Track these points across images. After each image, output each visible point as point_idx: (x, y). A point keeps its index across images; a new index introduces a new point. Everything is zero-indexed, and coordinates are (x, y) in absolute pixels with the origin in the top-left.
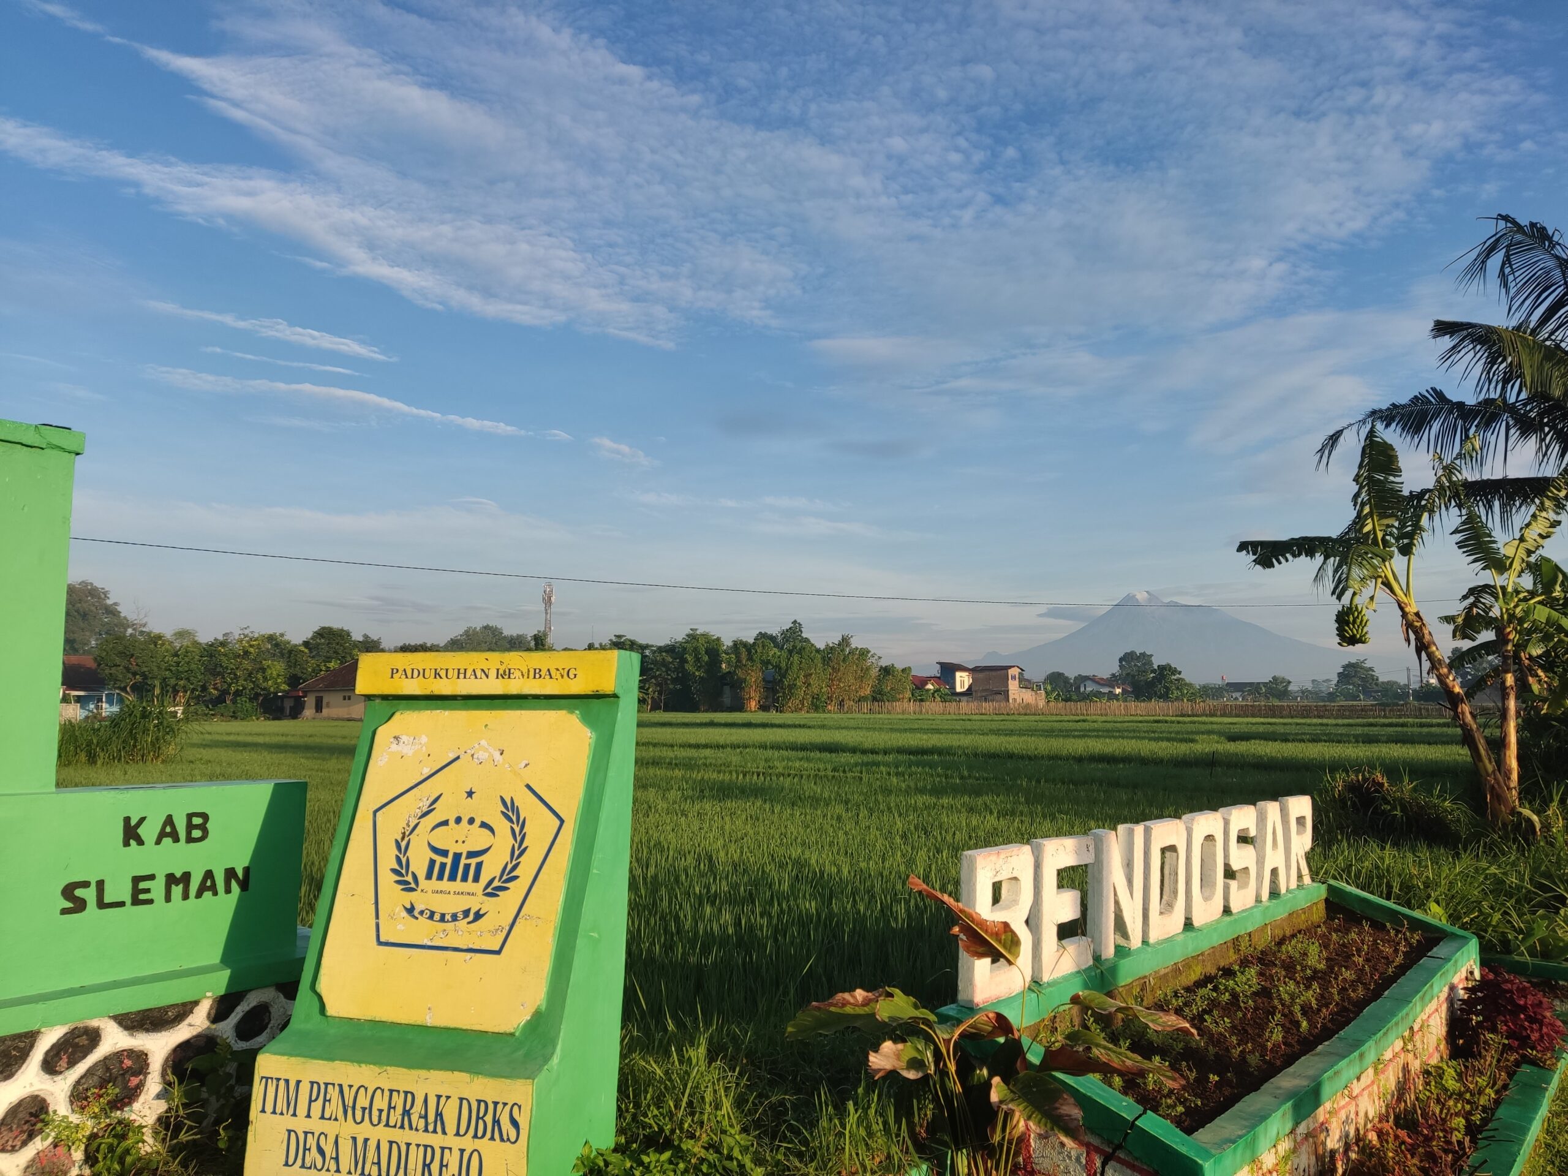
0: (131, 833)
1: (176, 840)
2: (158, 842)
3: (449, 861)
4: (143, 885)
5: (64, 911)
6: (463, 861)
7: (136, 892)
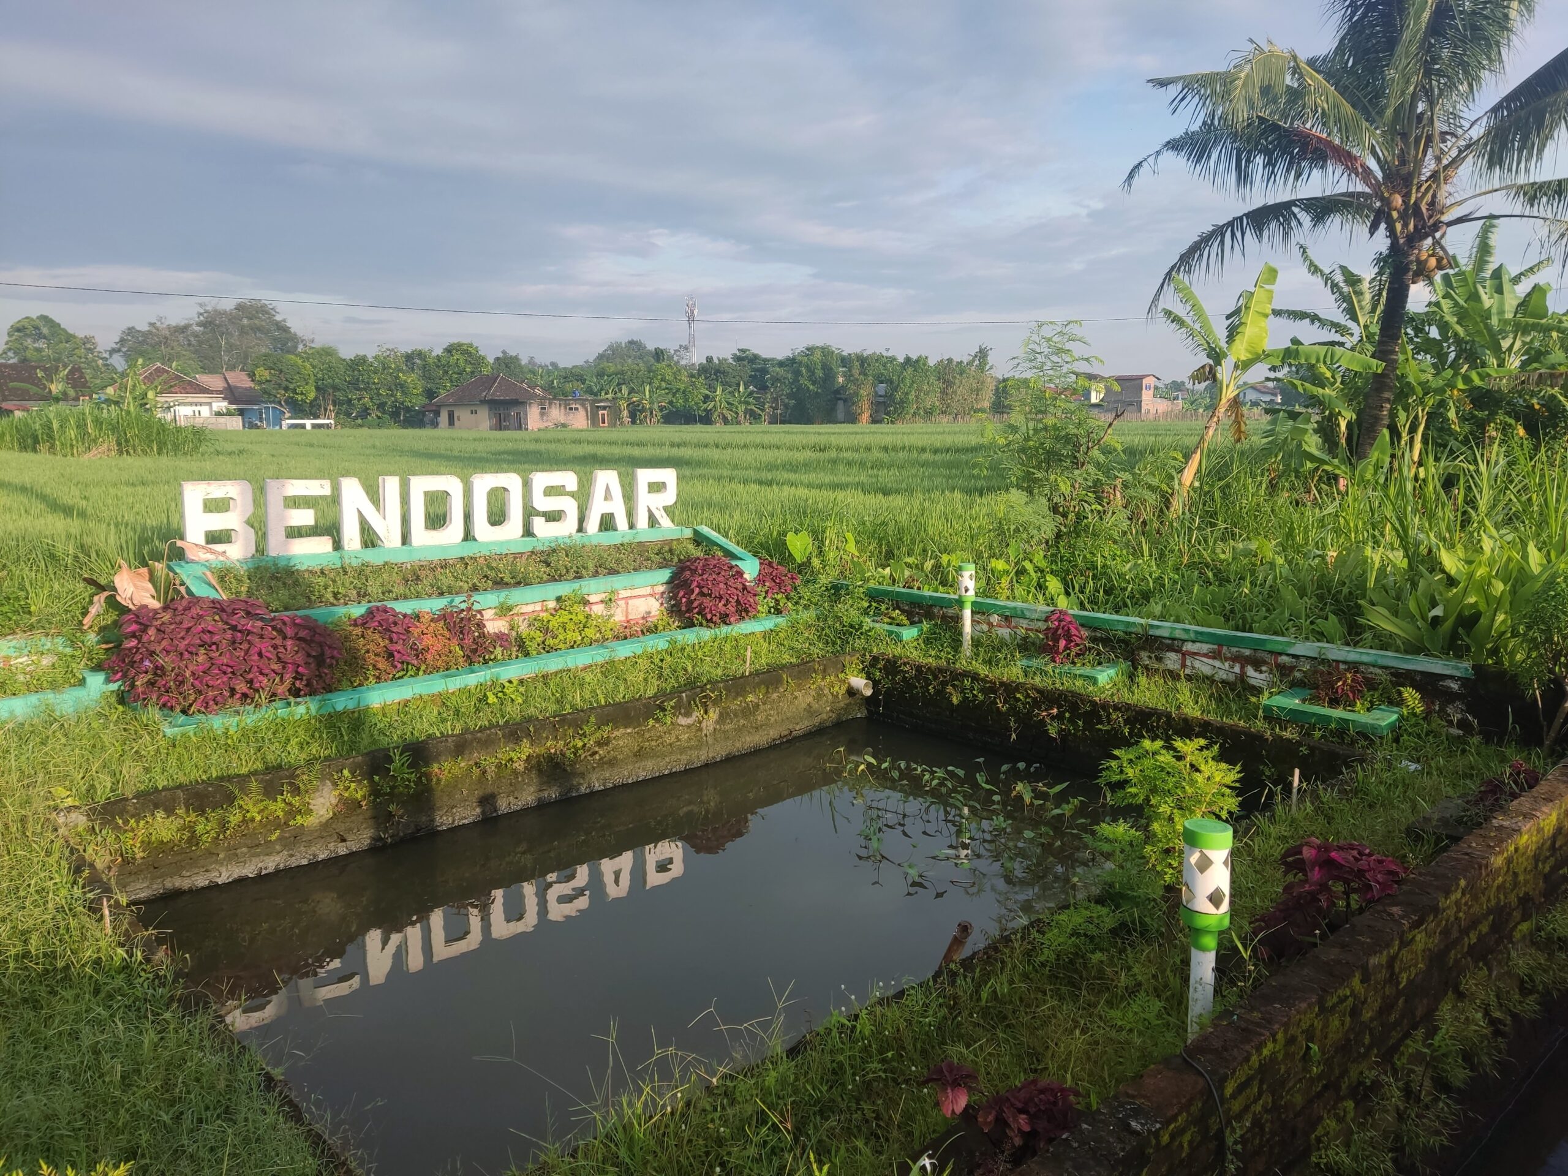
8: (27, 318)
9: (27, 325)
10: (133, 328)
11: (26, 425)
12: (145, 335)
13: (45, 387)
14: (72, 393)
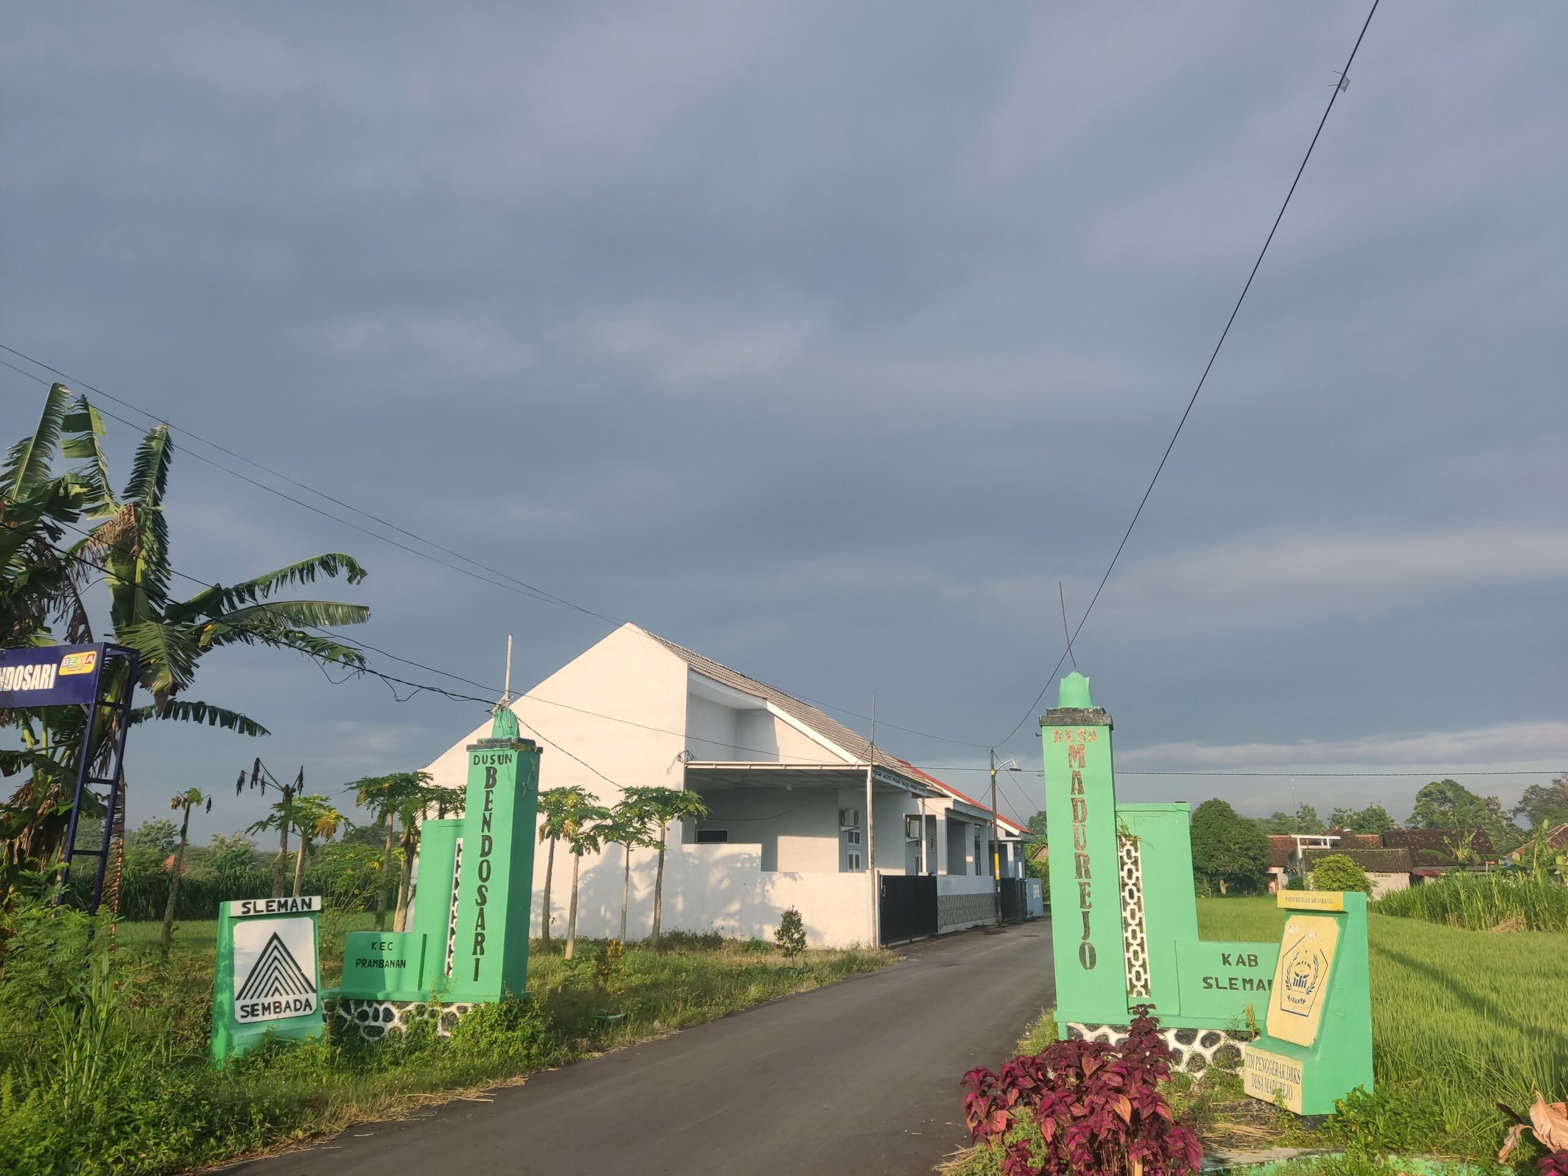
0: (1225, 960)
1: (1245, 965)
2: (1237, 965)
3: (1299, 979)
4: (1233, 982)
5: (1205, 987)
6: (1302, 979)
7: (1231, 985)
8: (1433, 783)
9: (1433, 790)
10: (1537, 786)
11: (1435, 894)
12: (1551, 792)
13: (1451, 853)
14: (1477, 859)
